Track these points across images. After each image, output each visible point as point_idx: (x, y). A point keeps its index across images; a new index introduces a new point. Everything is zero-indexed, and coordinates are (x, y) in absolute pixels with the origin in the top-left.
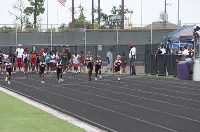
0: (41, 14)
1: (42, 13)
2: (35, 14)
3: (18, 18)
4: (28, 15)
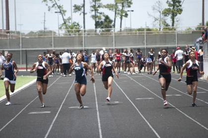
1: (180, 14)
2: (173, 15)
3: (156, 20)
4: (166, 16)
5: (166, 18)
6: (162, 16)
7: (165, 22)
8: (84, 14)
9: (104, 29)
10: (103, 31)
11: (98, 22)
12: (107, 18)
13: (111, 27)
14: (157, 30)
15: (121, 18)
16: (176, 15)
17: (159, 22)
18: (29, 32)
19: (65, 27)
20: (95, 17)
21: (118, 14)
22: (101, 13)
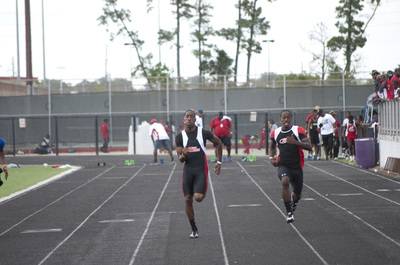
0: (358, 48)
1: (362, 46)
2: (348, 48)
3: (316, 58)
4: (334, 50)
5: (335, 54)
6: (328, 51)
7: (333, 63)
8: (178, 47)
9: (216, 76)
10: (215, 79)
11: (205, 62)
12: (222, 54)
13: (230, 72)
14: (318, 77)
15: (249, 55)
16: (355, 49)
17: (321, 62)
18: (79, 81)
19: (142, 72)
20: (198, 53)
21: (243, 46)
22: (210, 46)
